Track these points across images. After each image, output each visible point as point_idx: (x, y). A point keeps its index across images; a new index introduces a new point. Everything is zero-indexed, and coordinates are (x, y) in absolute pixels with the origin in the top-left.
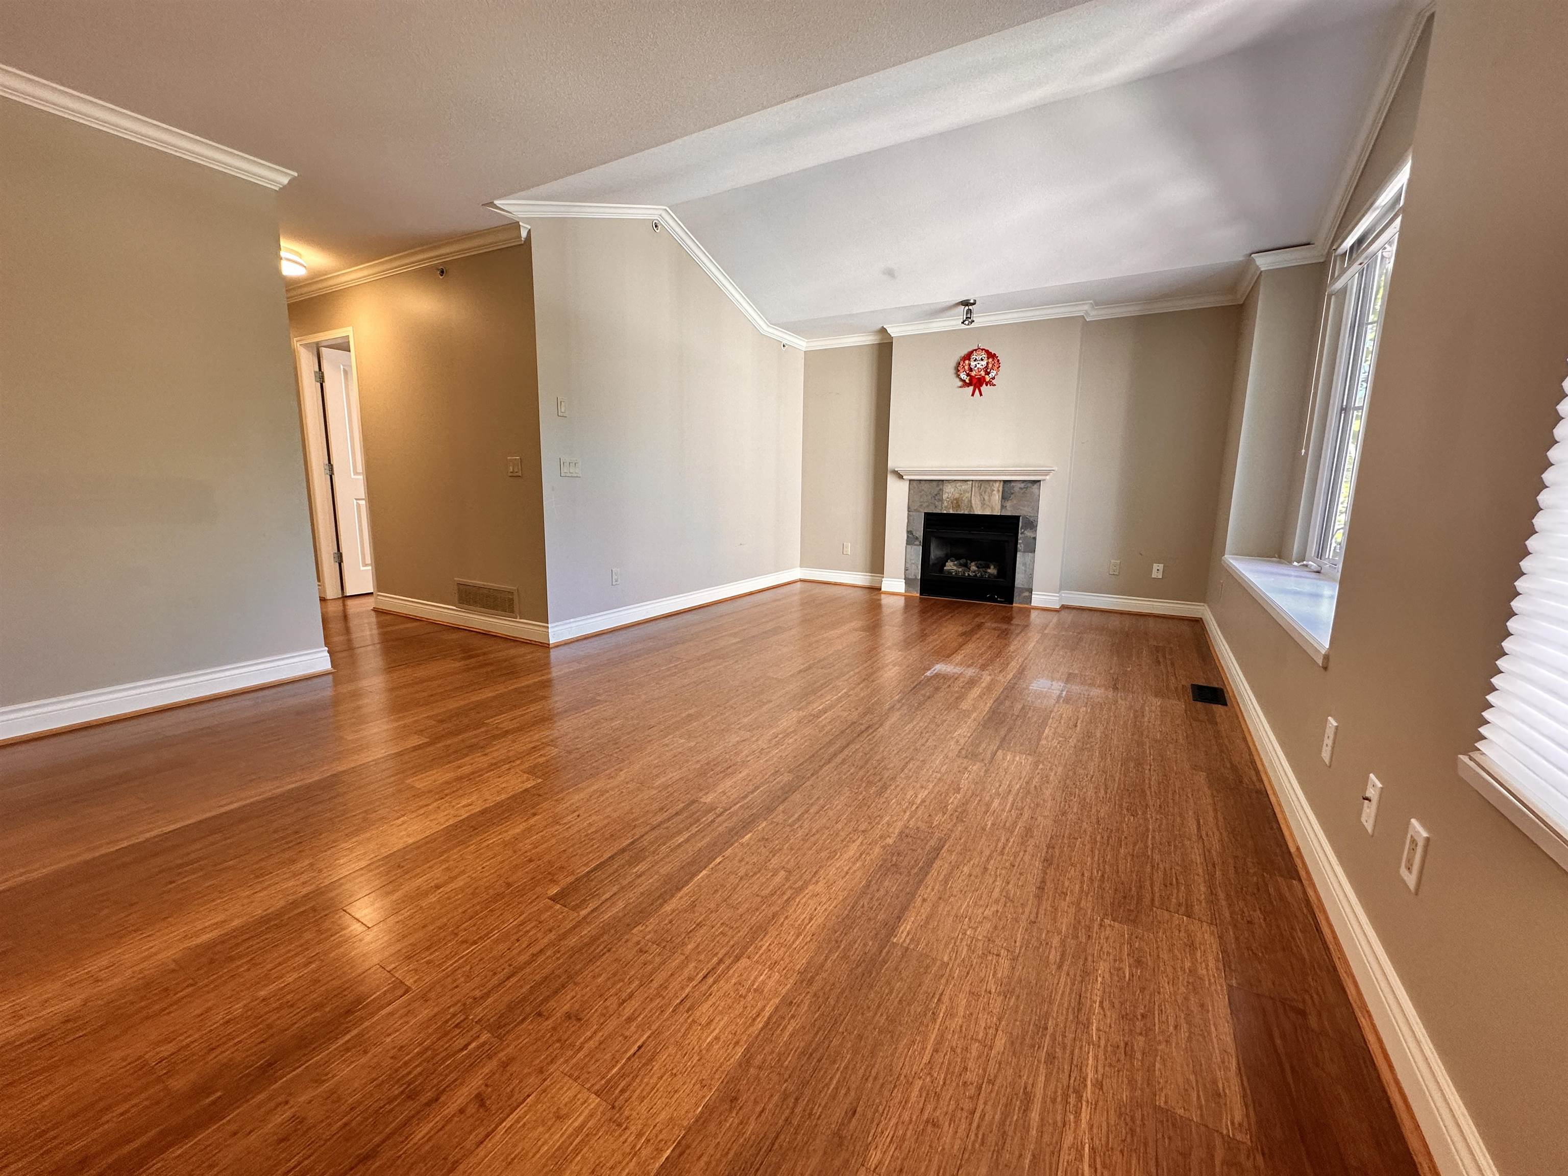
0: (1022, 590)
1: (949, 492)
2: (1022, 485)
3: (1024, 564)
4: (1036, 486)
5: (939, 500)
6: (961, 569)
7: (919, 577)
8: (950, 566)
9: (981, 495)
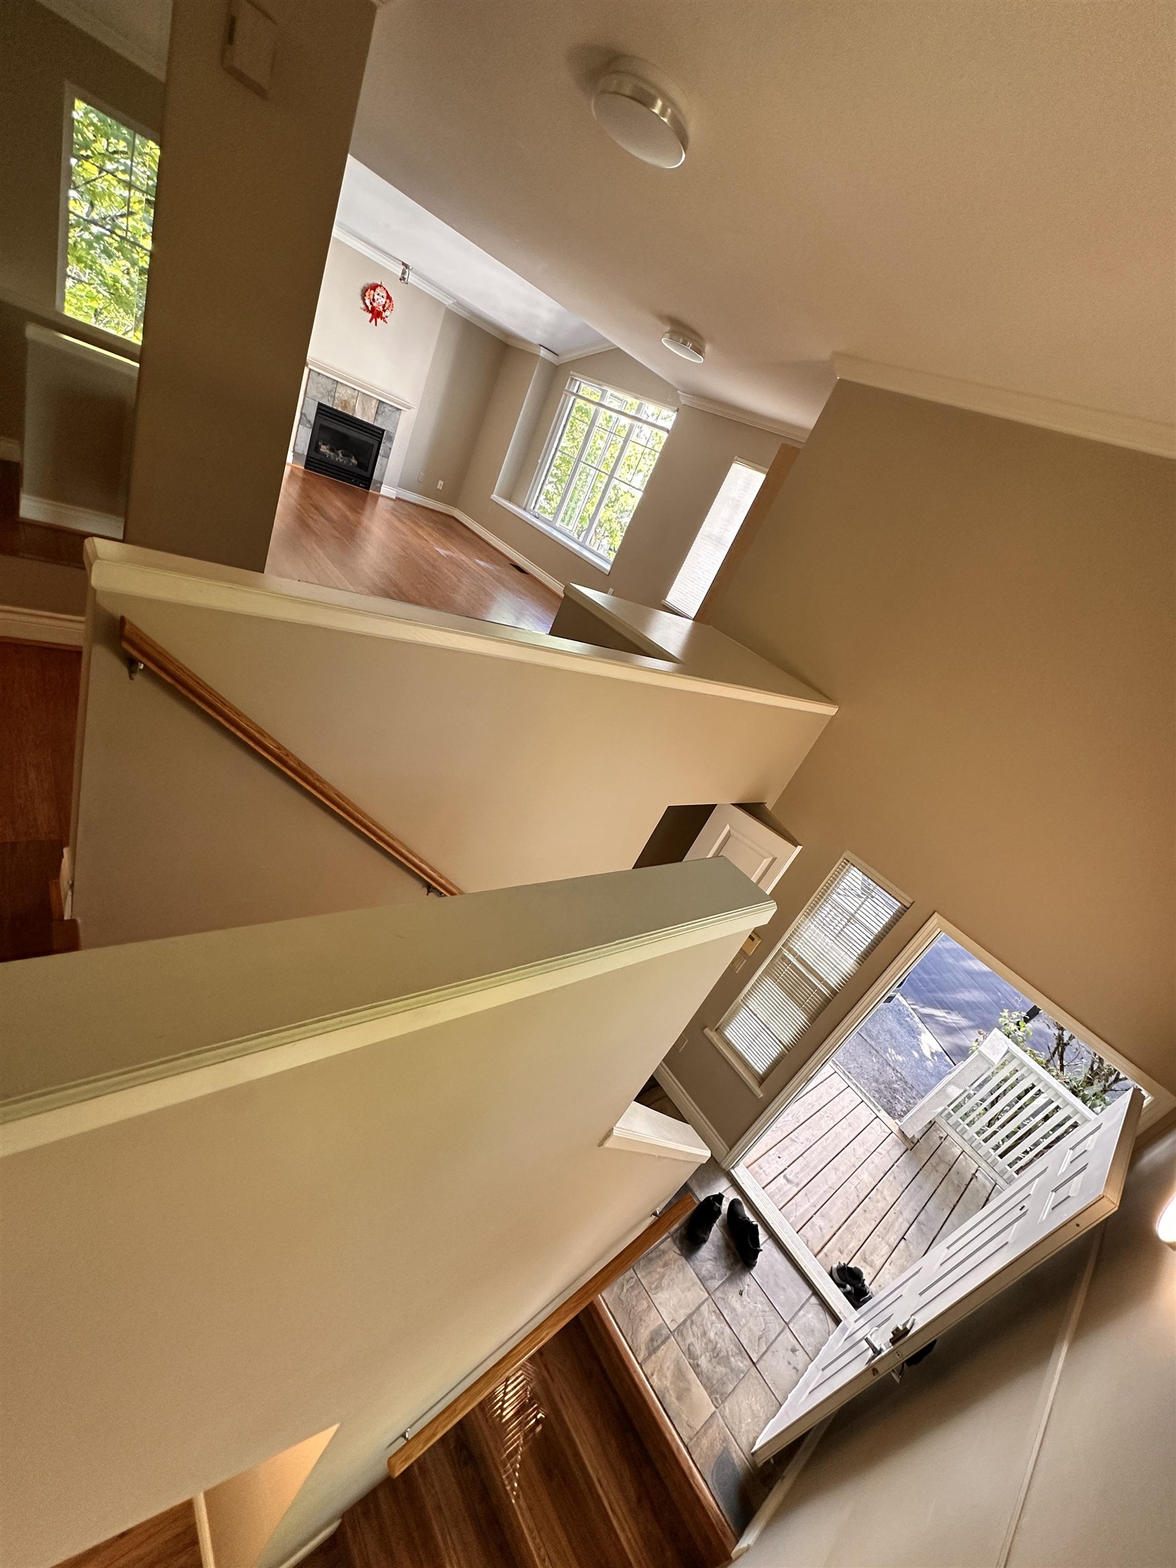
0: (377, 482)
1: (342, 393)
2: (390, 408)
3: (381, 465)
4: (398, 413)
5: (331, 396)
6: (332, 454)
7: (306, 454)
8: (324, 449)
9: (363, 404)
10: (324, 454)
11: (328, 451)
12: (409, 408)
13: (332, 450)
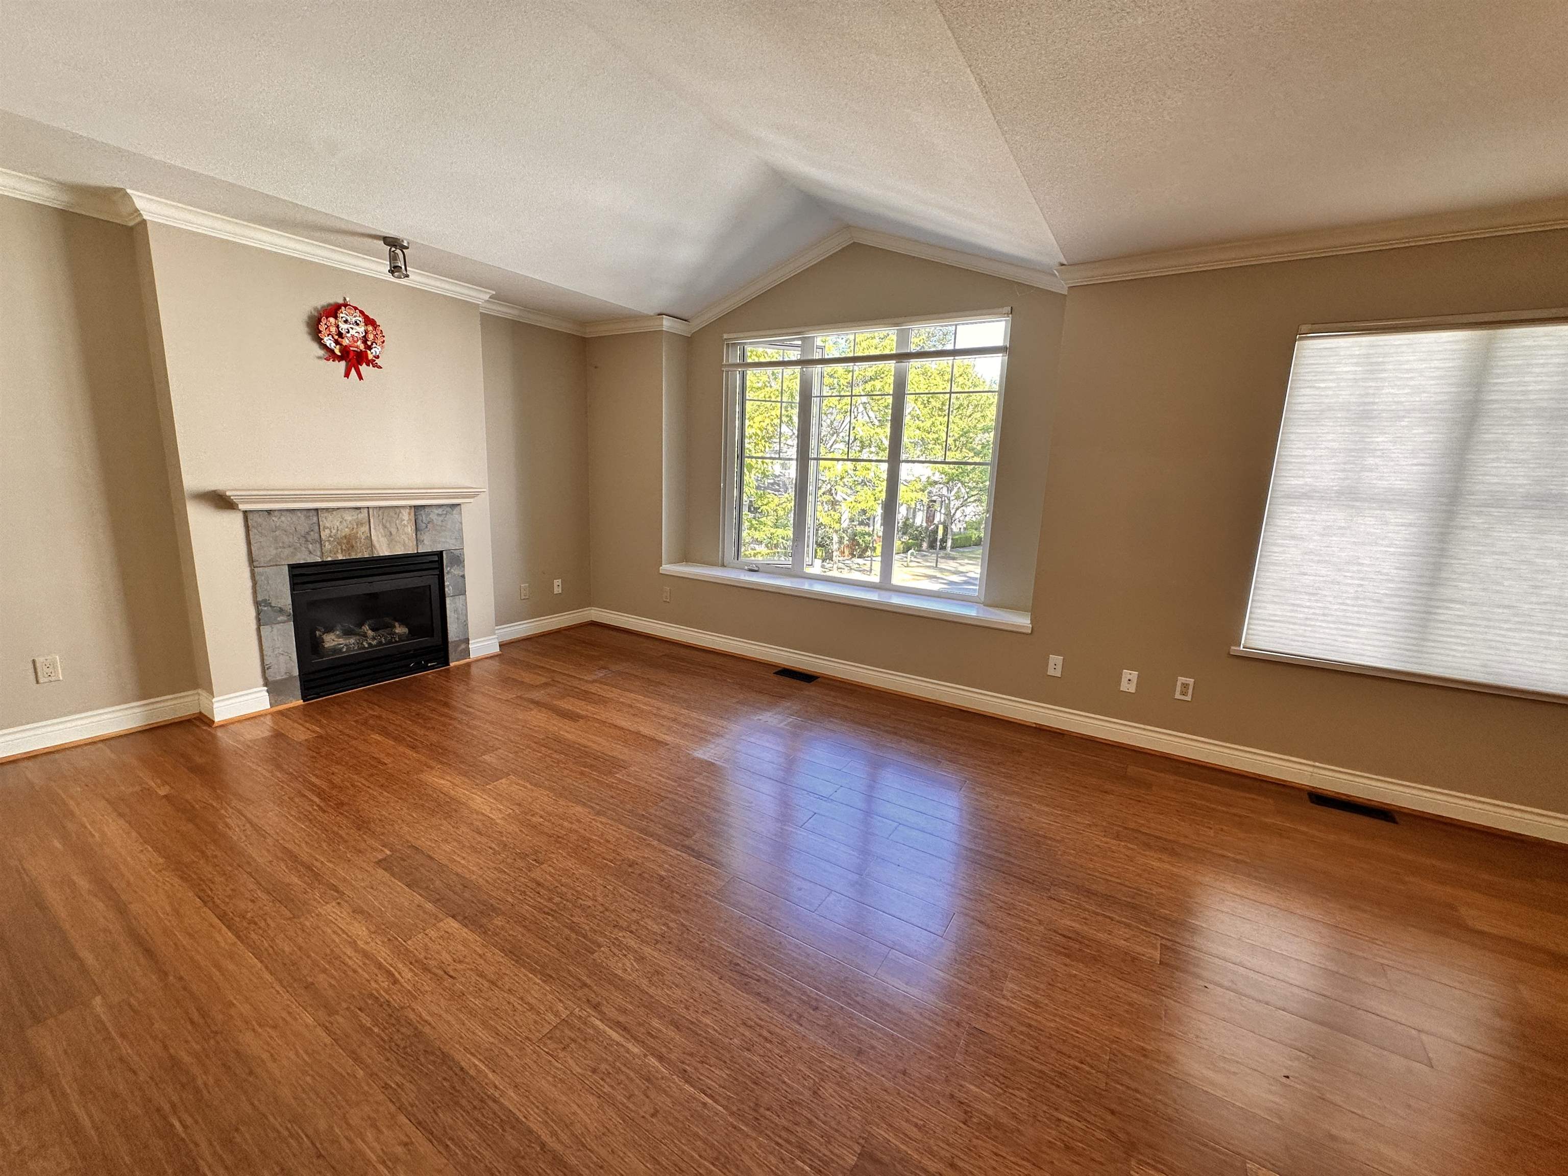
0: (459, 643)
1: (333, 526)
2: (440, 511)
3: (456, 611)
4: (455, 512)
5: (314, 542)
6: (352, 641)
7: (296, 672)
8: (332, 640)
9: (385, 527)
10: (335, 650)
11: (341, 641)
12: (474, 495)
13: (347, 633)
